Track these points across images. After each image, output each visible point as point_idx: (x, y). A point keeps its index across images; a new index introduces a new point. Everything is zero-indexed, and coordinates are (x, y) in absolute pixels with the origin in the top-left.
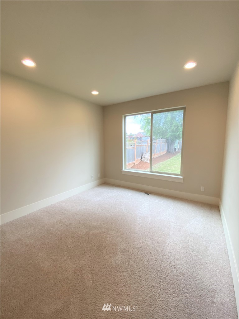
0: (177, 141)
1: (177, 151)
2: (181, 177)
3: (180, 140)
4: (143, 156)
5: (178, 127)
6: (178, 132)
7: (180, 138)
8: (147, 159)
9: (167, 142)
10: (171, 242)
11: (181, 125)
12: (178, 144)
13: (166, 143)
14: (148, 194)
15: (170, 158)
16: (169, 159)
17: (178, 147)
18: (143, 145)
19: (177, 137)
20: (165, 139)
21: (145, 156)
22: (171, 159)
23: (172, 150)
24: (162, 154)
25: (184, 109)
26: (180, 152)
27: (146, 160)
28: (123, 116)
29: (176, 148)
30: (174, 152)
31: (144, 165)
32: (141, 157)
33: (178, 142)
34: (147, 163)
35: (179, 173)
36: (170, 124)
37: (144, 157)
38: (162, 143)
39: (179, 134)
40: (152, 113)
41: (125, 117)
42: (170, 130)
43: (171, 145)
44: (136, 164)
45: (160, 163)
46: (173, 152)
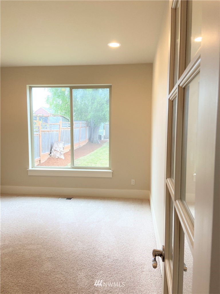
0: (102, 124)
1: (102, 139)
2: (111, 171)
3: (106, 123)
4: (54, 148)
5: (103, 104)
6: (103, 111)
7: (106, 121)
8: (60, 153)
9: (87, 126)
10: (103, 239)
11: (107, 101)
12: (104, 130)
13: (88, 128)
14: (71, 199)
15: (93, 151)
16: (93, 153)
17: (104, 134)
18: (52, 130)
19: (102, 120)
20: (85, 120)
21: (56, 148)
22: (96, 151)
23: (96, 138)
24: (81, 145)
25: (110, 87)
26: (107, 141)
27: (58, 155)
28: (28, 86)
29: (101, 136)
30: (99, 141)
31: (55, 162)
32: (49, 150)
33: (104, 127)
34: (61, 159)
35: (108, 166)
36: (92, 99)
37: (55, 150)
38: (82, 127)
39: (104, 115)
40: (71, 88)
41: (31, 88)
42: (92, 108)
43: (94, 130)
44: (42, 162)
45: (81, 158)
46: (97, 141)
